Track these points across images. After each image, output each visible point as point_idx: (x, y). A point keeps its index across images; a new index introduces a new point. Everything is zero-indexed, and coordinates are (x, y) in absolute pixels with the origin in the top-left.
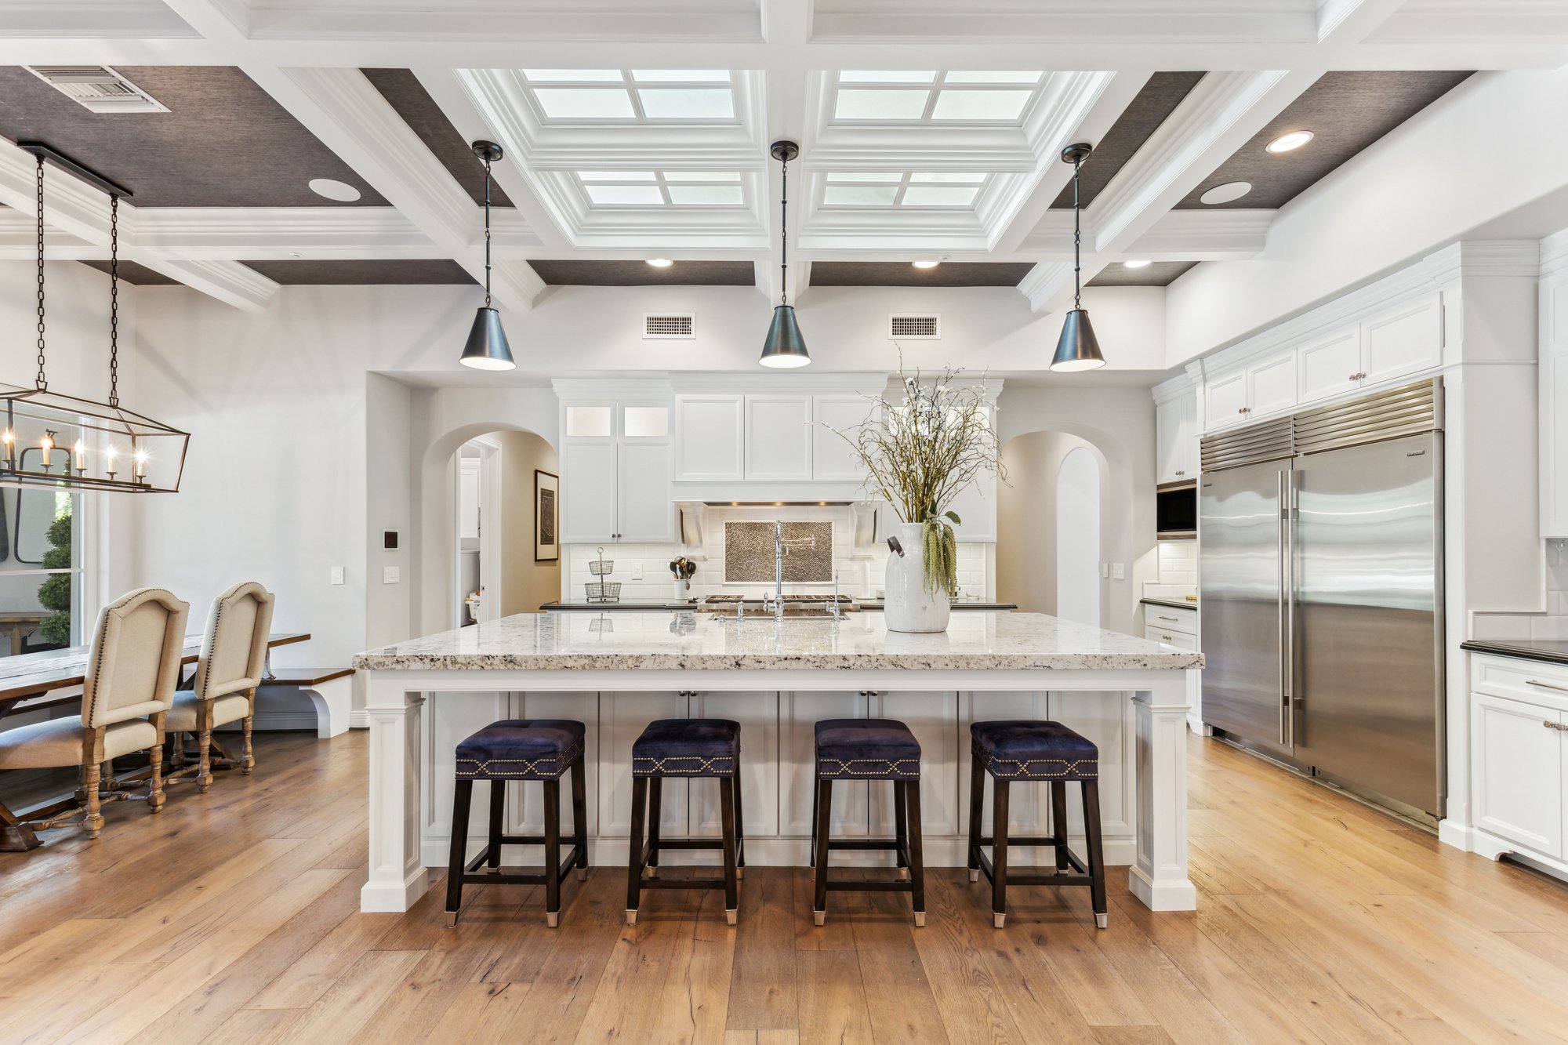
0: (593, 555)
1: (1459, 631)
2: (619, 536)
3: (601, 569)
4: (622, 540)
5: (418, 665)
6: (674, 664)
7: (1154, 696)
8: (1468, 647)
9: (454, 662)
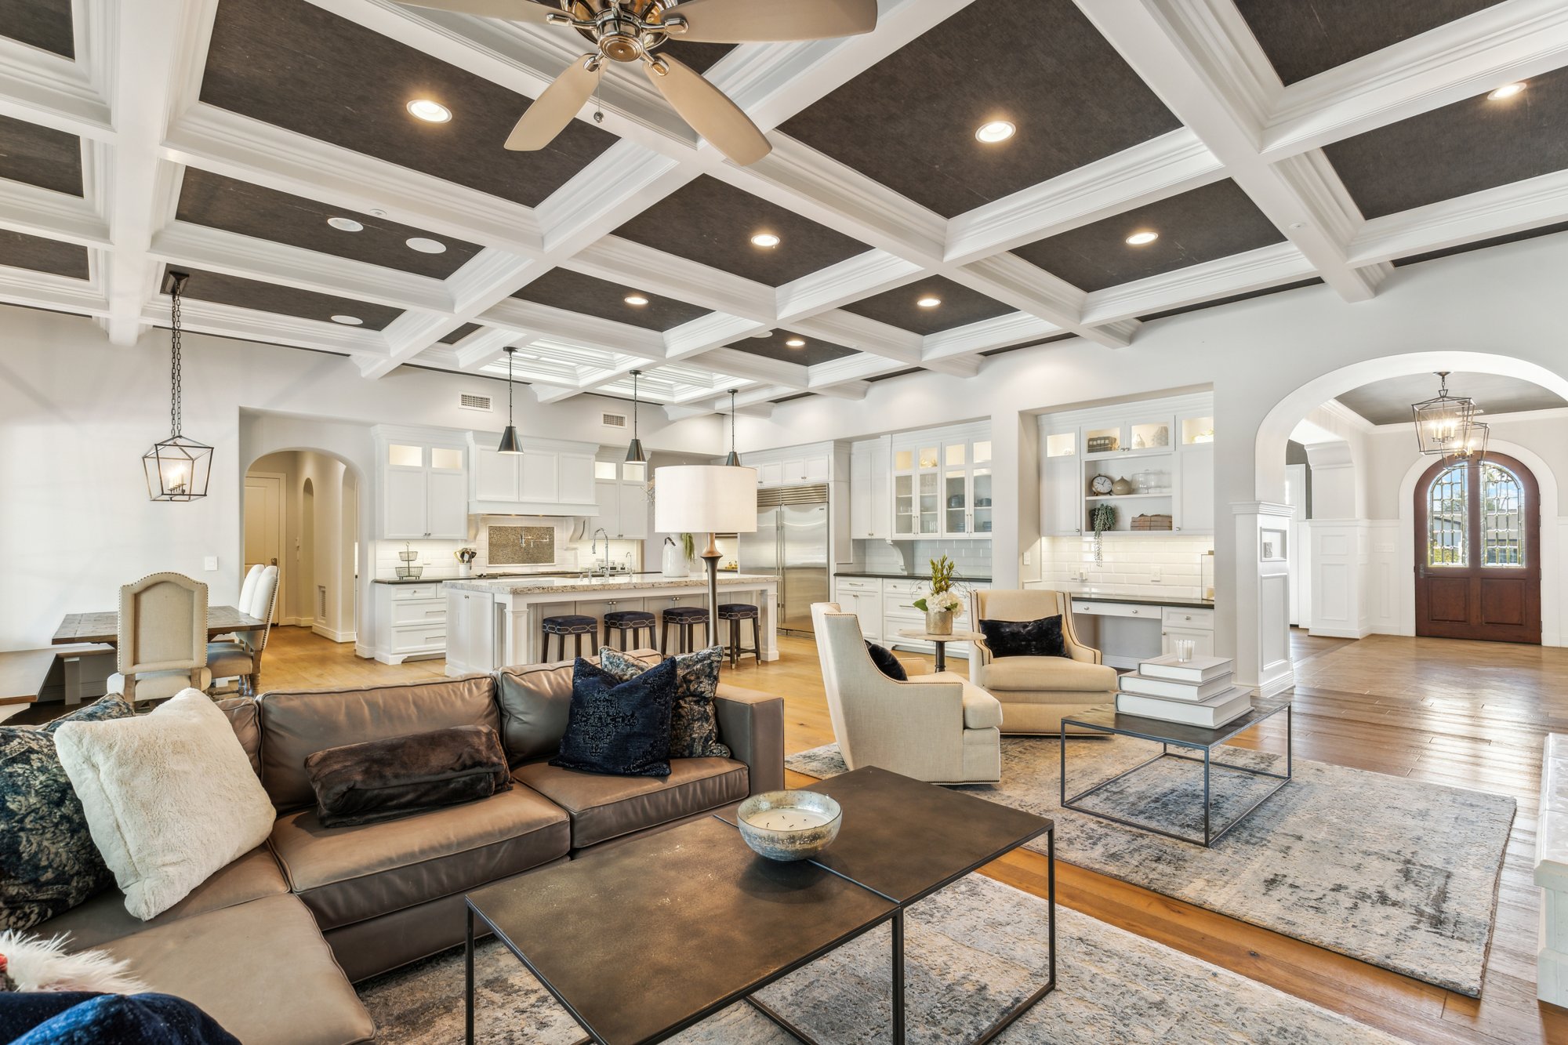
0: (403, 548)
1: (833, 570)
2: (430, 534)
3: (408, 558)
4: (431, 537)
5: (538, 591)
6: (632, 587)
7: (769, 591)
8: (836, 575)
9: (552, 589)
